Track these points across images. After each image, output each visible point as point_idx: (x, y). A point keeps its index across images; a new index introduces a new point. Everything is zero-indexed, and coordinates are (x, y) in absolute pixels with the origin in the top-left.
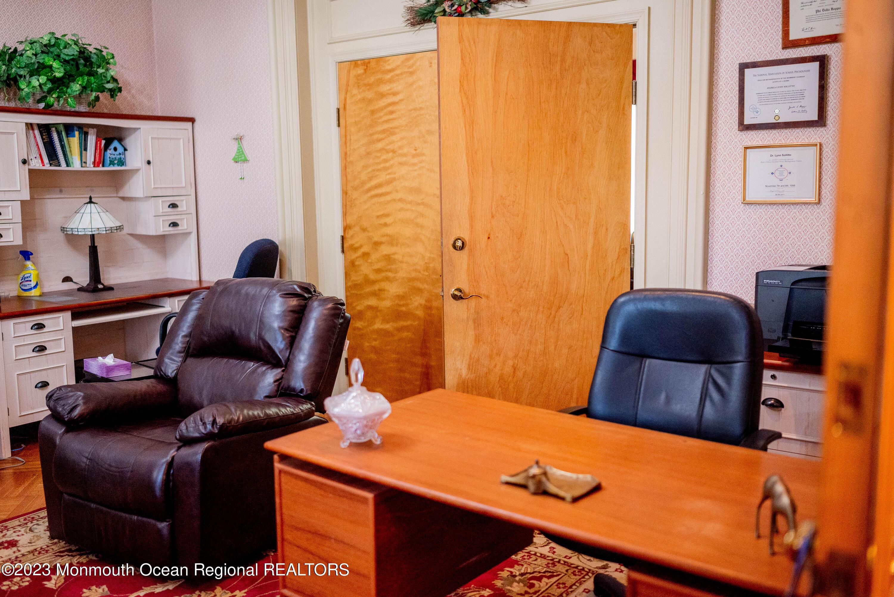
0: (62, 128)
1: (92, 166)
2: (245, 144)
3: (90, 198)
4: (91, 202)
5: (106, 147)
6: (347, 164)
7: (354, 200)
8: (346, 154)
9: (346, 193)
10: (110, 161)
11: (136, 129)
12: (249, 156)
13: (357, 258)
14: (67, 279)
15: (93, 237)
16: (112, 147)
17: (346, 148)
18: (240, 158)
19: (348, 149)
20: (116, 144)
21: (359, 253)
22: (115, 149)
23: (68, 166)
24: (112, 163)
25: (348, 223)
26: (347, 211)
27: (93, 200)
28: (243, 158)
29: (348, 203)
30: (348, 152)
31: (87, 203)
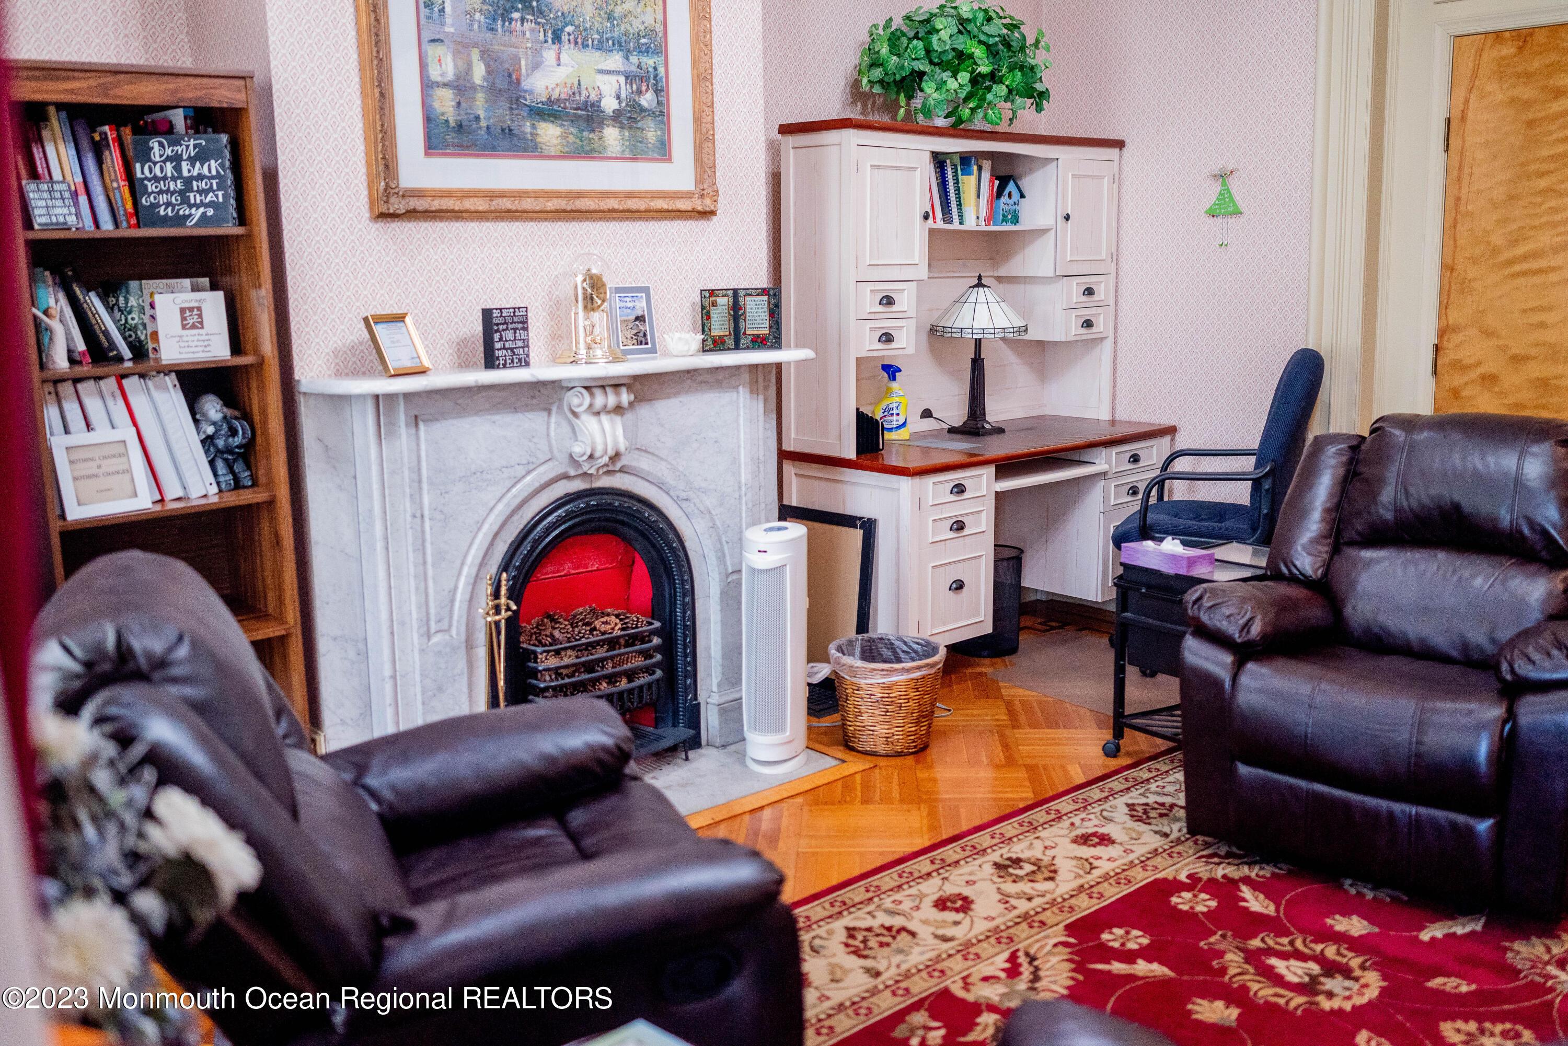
0: (957, 160)
1: (984, 223)
2: (1235, 184)
3: (980, 277)
4: (980, 284)
5: (999, 194)
6: (1459, 217)
7: (1470, 281)
8: (1458, 199)
9: (1452, 270)
10: (1004, 216)
11: (1047, 161)
12: (1242, 206)
13: (1466, 384)
14: (927, 414)
15: (978, 343)
16: (1006, 192)
17: (1460, 188)
18: (1225, 208)
19: (1464, 191)
20: (1011, 187)
21: (1473, 375)
22: (1010, 195)
23: (961, 223)
24: (1005, 220)
25: (1451, 321)
26: (1452, 299)
27: (984, 281)
28: (1230, 209)
29: (1454, 287)
30: (1464, 197)
31: (973, 287)
